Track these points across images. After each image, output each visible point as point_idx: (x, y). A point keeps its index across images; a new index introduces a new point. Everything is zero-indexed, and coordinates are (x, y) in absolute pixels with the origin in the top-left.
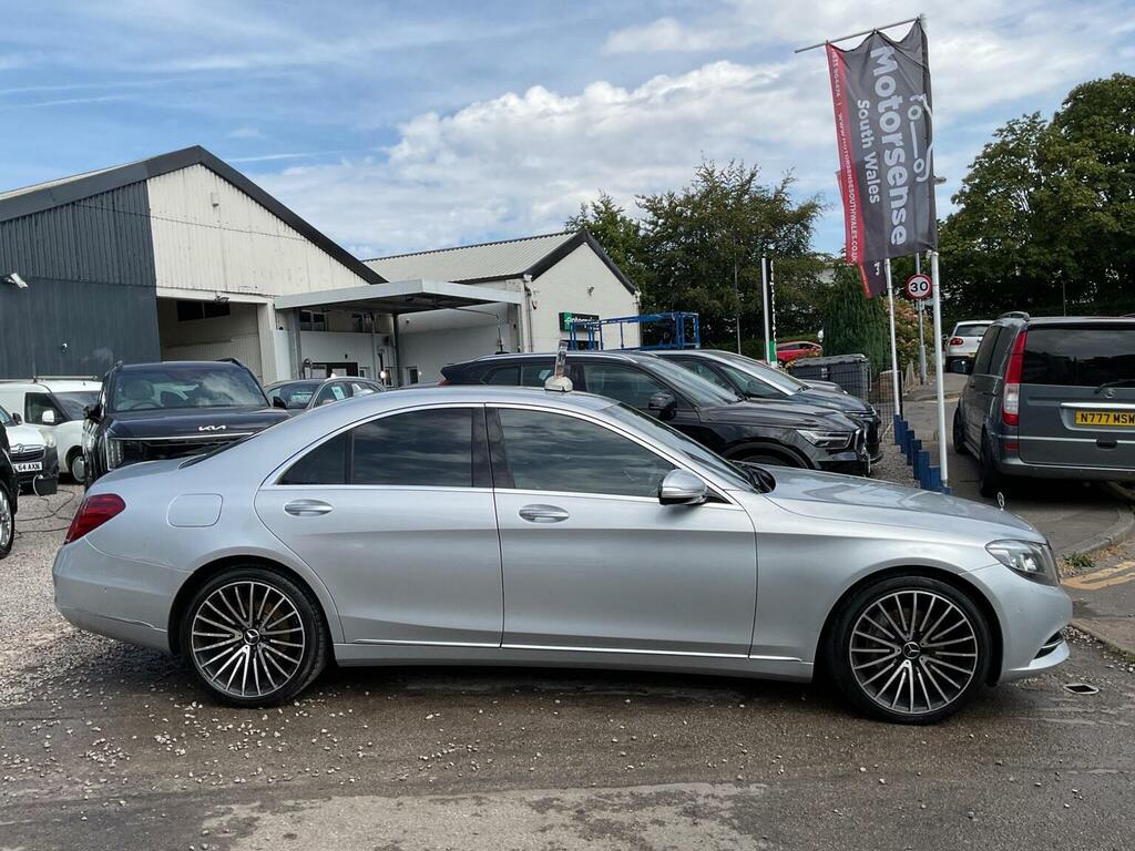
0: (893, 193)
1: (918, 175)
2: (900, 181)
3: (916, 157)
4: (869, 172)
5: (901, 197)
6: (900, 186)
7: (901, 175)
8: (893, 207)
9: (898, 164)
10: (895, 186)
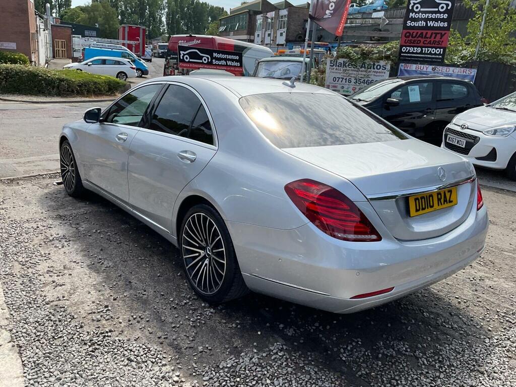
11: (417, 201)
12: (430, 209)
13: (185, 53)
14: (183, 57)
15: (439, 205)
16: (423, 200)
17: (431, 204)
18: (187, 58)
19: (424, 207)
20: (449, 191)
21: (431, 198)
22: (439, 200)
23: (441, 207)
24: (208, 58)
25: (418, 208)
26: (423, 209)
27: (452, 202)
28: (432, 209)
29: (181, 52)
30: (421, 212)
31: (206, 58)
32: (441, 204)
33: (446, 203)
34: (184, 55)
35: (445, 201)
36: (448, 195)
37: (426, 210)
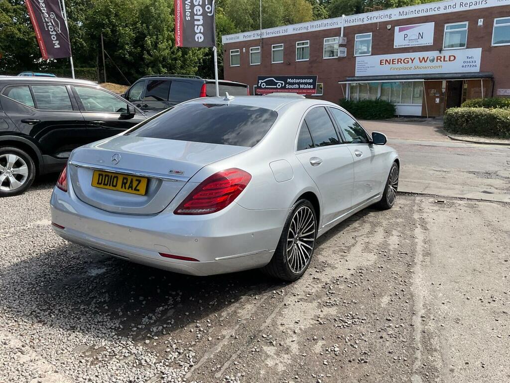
0: (196, 17)
1: (208, 12)
2: (199, 13)
3: (207, 4)
4: (187, 5)
5: (199, 20)
6: (199, 15)
7: (199, 10)
8: (195, 24)
9: (199, 5)
10: (197, 15)
11: (101, 177)
12: (111, 187)
13: (263, 81)
14: (261, 84)
15: (122, 188)
16: (107, 178)
17: (115, 184)
18: (263, 85)
19: (106, 183)
20: (137, 180)
21: (115, 179)
22: (124, 184)
23: (123, 189)
24: (282, 84)
25: (100, 182)
26: (104, 184)
27: (138, 190)
28: (114, 188)
29: (260, 81)
30: (102, 186)
31: (280, 83)
32: (125, 188)
33: (130, 189)
34: (262, 83)
35: (131, 187)
36: (135, 184)
37: (108, 187)
